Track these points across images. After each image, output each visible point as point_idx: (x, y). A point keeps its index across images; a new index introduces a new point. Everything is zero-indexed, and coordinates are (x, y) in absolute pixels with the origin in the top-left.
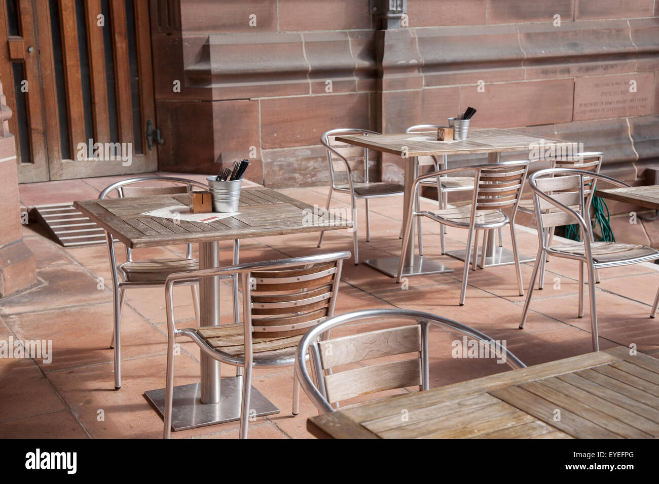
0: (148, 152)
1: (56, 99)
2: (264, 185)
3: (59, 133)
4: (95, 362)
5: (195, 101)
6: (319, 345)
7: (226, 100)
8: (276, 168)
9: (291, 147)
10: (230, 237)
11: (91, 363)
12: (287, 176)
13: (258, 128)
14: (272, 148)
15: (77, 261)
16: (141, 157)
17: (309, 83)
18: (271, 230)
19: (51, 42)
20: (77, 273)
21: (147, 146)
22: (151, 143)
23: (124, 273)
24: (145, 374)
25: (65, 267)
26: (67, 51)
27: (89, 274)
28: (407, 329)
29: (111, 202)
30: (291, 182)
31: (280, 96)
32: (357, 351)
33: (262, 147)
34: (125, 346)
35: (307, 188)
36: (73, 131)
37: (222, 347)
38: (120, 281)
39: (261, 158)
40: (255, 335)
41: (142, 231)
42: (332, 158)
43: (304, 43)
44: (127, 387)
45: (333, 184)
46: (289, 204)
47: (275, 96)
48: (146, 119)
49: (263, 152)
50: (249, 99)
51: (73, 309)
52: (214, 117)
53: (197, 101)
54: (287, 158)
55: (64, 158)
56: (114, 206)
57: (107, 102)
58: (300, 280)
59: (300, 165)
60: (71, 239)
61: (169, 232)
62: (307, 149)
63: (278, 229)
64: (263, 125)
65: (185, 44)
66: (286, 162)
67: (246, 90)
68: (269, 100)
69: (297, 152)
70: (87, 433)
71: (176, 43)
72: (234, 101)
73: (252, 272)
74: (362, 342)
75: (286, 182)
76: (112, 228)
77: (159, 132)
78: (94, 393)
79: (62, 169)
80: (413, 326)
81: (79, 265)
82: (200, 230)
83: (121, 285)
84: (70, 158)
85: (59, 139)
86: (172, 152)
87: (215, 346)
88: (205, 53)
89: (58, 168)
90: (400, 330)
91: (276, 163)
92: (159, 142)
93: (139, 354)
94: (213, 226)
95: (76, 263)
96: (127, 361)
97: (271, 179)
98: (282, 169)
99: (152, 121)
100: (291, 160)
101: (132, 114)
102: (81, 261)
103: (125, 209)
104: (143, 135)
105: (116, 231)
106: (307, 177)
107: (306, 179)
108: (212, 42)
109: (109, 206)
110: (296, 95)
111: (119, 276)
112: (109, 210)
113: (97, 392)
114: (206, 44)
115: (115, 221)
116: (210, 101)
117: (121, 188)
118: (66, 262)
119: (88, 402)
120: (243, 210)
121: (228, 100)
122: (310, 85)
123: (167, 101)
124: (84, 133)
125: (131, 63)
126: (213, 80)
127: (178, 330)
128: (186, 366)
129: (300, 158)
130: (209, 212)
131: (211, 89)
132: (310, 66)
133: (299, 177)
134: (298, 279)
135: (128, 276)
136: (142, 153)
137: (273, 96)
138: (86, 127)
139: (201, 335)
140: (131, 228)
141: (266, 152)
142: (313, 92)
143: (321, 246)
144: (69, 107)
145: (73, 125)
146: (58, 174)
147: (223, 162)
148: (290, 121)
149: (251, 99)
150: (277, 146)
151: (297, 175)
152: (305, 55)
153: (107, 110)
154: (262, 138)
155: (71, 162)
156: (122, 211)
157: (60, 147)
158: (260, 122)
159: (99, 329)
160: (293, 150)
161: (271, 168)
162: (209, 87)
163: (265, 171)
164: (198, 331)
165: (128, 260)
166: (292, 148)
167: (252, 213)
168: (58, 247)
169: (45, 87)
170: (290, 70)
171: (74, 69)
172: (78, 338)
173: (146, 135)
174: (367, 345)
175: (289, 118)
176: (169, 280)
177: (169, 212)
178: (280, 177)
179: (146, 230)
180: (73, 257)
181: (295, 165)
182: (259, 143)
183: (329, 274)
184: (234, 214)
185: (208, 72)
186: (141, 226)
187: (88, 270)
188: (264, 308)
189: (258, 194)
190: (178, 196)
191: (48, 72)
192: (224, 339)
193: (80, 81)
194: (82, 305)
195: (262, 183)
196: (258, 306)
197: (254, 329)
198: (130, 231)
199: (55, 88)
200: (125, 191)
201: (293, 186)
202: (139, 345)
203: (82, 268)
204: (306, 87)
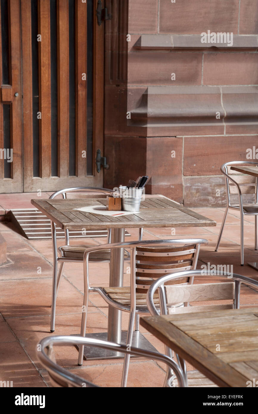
0: (97, 174)
1: (32, 132)
2: (183, 204)
3: (32, 157)
4: (39, 314)
5: (134, 136)
6: (165, 288)
7: (157, 137)
8: (194, 191)
9: (206, 175)
10: (128, 226)
11: (37, 315)
12: (202, 197)
13: (181, 159)
14: (191, 176)
15: (36, 249)
16: (91, 178)
17: (224, 126)
18: (157, 223)
19: (31, 89)
20: (35, 257)
21: (96, 169)
22: (99, 167)
23: (62, 252)
24: (72, 324)
25: (27, 253)
26: (42, 97)
27: (43, 259)
28: (226, 284)
29: (56, 201)
30: (204, 203)
31: (199, 135)
32: (191, 295)
33: (183, 174)
34: (62, 306)
35: (218, 208)
36: (42, 155)
37: (118, 299)
38: (58, 255)
39: (182, 183)
40: (138, 291)
41: (71, 219)
42: (230, 183)
43: (222, 95)
44: (59, 332)
45: (229, 203)
46: (176, 209)
47: (196, 135)
48: (97, 149)
49: (184, 178)
50: (176, 137)
51: (29, 280)
52: (147, 149)
53: (135, 137)
54: (202, 184)
55: (35, 176)
56: (57, 203)
57: (68, 136)
58: (169, 255)
59: (213, 190)
60: (34, 234)
61: (89, 220)
62: (220, 177)
63: (162, 223)
64: (186, 158)
65: (129, 93)
66: (202, 187)
67: (174, 129)
68: (191, 138)
69: (211, 180)
70: (29, 356)
71: (123, 92)
72: (164, 138)
73: (137, 247)
74: (195, 290)
75: (201, 203)
76: (53, 217)
77: (105, 159)
78: (36, 333)
79: (33, 184)
80: (230, 283)
81: (37, 252)
82: (109, 220)
83: (59, 259)
84: (39, 176)
85: (32, 162)
86: (114, 175)
87: (113, 298)
88: (144, 100)
89: (30, 183)
90: (221, 284)
91: (194, 187)
92: (105, 167)
93: (70, 312)
94: (119, 219)
95: (35, 251)
96: (61, 315)
97: (189, 199)
98: (199, 192)
99: (101, 151)
100: (206, 185)
101: (86, 145)
102: (38, 250)
103: (63, 206)
104: (93, 161)
105: (55, 218)
106: (218, 199)
107: (218, 201)
108: (149, 92)
109: (53, 203)
110: (213, 135)
111: (58, 253)
112: (53, 206)
113: (38, 333)
114: (145, 94)
115: (56, 212)
116: (145, 137)
117: (65, 193)
118: (29, 249)
119: (32, 338)
120: (143, 211)
121: (159, 137)
122: (225, 127)
123: (113, 136)
124: (50, 158)
125: (88, 106)
126: (149, 121)
127: (91, 287)
128: (101, 322)
129: (214, 184)
130: (119, 210)
131: (146, 128)
132: (225, 113)
133: (212, 199)
134: (168, 254)
135: (64, 254)
136: (92, 175)
137: (194, 135)
138: (52, 153)
139: (105, 291)
140: (65, 216)
141: (187, 179)
142: (227, 133)
143: (218, 250)
144: (41, 138)
145: (42, 151)
146: (30, 188)
147: (152, 185)
148: (207, 155)
149: (177, 137)
150: (196, 174)
151: (210, 198)
152: (222, 104)
153: (68, 141)
154: (184, 168)
155: (39, 179)
156: (61, 206)
157: (32, 168)
158: (183, 155)
159: (45, 294)
160: (208, 178)
161: (189, 191)
162: (145, 126)
163: (184, 193)
164: (104, 288)
165: (66, 244)
166: (208, 176)
167: (148, 213)
168: (24, 240)
169: (25, 122)
170: (209, 115)
171: (47, 110)
172: (30, 299)
173: (95, 161)
174: (198, 292)
175: (206, 153)
176: (86, 253)
177: (92, 209)
178: (197, 198)
179: (74, 218)
180: (33, 247)
181: (209, 189)
182: (182, 171)
183: (190, 253)
184: (135, 213)
185: (145, 115)
186: (71, 216)
187: (43, 256)
188: (144, 272)
189: (157, 201)
190: (101, 200)
191: (28, 112)
192: (120, 295)
193: (50, 119)
194: (36, 278)
195: (182, 202)
196: (141, 271)
197: (137, 286)
198: (64, 219)
199: (32, 124)
200: (67, 196)
201: (207, 206)
202: (71, 306)
203: (39, 254)
204: (222, 128)
